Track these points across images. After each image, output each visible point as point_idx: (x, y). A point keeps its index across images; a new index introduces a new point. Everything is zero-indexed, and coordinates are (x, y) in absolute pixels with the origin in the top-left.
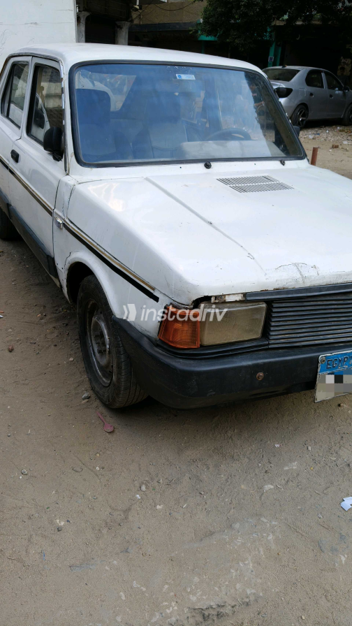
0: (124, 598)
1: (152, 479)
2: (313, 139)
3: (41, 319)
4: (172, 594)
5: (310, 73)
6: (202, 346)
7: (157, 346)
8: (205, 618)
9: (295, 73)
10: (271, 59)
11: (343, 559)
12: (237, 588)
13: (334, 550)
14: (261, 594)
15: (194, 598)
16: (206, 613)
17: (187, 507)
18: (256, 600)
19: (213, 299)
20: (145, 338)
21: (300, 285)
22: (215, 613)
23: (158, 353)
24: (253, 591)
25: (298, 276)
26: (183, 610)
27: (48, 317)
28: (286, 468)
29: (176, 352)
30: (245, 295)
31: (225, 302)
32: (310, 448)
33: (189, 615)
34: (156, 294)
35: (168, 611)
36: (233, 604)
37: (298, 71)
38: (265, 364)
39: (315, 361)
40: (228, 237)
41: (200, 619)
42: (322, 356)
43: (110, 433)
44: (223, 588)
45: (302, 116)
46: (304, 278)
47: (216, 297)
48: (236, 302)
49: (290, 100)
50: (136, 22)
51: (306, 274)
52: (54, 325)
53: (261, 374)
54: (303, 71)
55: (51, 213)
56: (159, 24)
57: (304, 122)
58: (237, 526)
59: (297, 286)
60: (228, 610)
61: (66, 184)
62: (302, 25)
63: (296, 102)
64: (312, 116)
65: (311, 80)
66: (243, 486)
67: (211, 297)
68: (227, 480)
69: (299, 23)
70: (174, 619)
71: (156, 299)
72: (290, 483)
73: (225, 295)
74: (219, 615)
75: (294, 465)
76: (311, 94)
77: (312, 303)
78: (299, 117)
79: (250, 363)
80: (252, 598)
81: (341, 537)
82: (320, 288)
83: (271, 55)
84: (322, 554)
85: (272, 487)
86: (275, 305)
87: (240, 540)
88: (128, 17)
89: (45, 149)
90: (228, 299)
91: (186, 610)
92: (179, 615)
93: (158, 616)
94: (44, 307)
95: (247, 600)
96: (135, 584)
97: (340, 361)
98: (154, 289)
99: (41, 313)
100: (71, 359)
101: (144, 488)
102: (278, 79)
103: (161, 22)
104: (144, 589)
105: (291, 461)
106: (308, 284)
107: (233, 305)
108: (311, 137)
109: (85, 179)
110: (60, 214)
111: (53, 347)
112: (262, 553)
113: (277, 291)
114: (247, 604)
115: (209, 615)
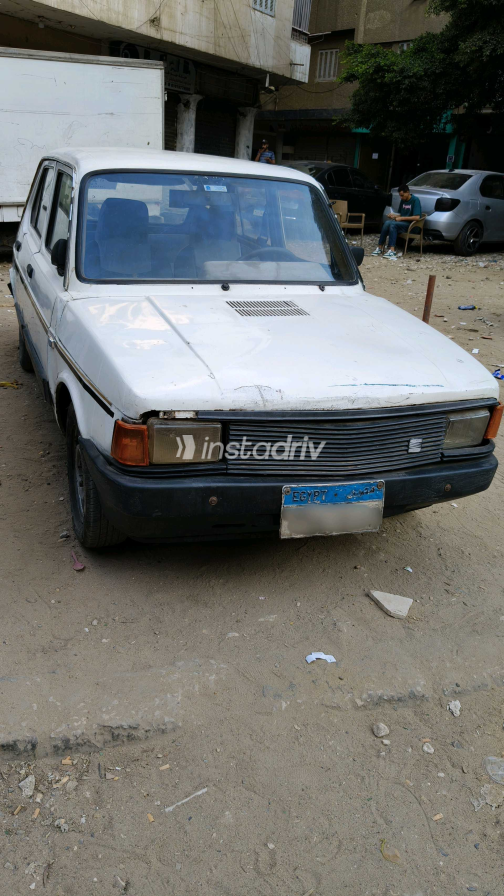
0: (35, 708)
1: (108, 616)
2: (485, 267)
3: (43, 456)
4: (86, 711)
5: (487, 180)
6: (152, 465)
7: (111, 464)
8: (115, 737)
9: (466, 178)
10: (450, 159)
11: (284, 705)
12: (156, 714)
13: (278, 696)
14: (180, 724)
15: (105, 717)
16: (116, 733)
17: (135, 644)
18: (174, 730)
19: (161, 415)
20: (101, 457)
21: (261, 408)
22: (126, 734)
23: (110, 471)
24: (173, 720)
25: (259, 398)
26: (91, 726)
27: (51, 455)
28: (262, 620)
29: (125, 470)
30: (197, 413)
31: (175, 419)
32: (299, 604)
33: (97, 731)
34: (112, 409)
35: (76, 724)
36: (147, 728)
37: (470, 176)
38: (218, 488)
39: (278, 491)
40: (198, 357)
41: (108, 737)
42: (286, 487)
43: (79, 571)
44: (140, 713)
45: (474, 237)
46: (265, 401)
47: (165, 413)
48: (186, 419)
49: (457, 215)
50: (270, 107)
51: (268, 396)
52: (54, 464)
53: (215, 498)
54: (476, 176)
55: (47, 332)
56: (300, 110)
57: (477, 245)
58: (180, 664)
59: (257, 409)
60: (140, 733)
61: (61, 301)
62: (491, 113)
63: (466, 217)
64: (488, 236)
65: (486, 188)
66: (204, 631)
67: (158, 412)
68: (190, 625)
69: (487, 111)
70: (79, 732)
71: (111, 414)
72: (261, 634)
73: (174, 411)
74: (130, 738)
75: (272, 618)
76: (488, 208)
77: (275, 429)
78: (469, 237)
79: (201, 485)
80: (170, 727)
81: (292, 686)
82: (283, 413)
83: (451, 153)
84: (263, 698)
85: (237, 635)
86: (232, 427)
87: (177, 675)
88: (254, 102)
89: (53, 262)
90: (178, 416)
91: (95, 726)
92: (86, 729)
93: (64, 726)
94: (51, 444)
95: (164, 727)
96: (51, 699)
97: (309, 495)
98: (111, 404)
99: (44, 450)
100: (62, 499)
101: (95, 622)
102: (443, 187)
103: (304, 108)
104: (59, 704)
105: (270, 613)
106: (269, 408)
107: (185, 422)
108: (481, 264)
109: (82, 295)
110: (53, 332)
111: (46, 485)
112: (197, 689)
113: (233, 412)
114: (163, 732)
115: (118, 735)
